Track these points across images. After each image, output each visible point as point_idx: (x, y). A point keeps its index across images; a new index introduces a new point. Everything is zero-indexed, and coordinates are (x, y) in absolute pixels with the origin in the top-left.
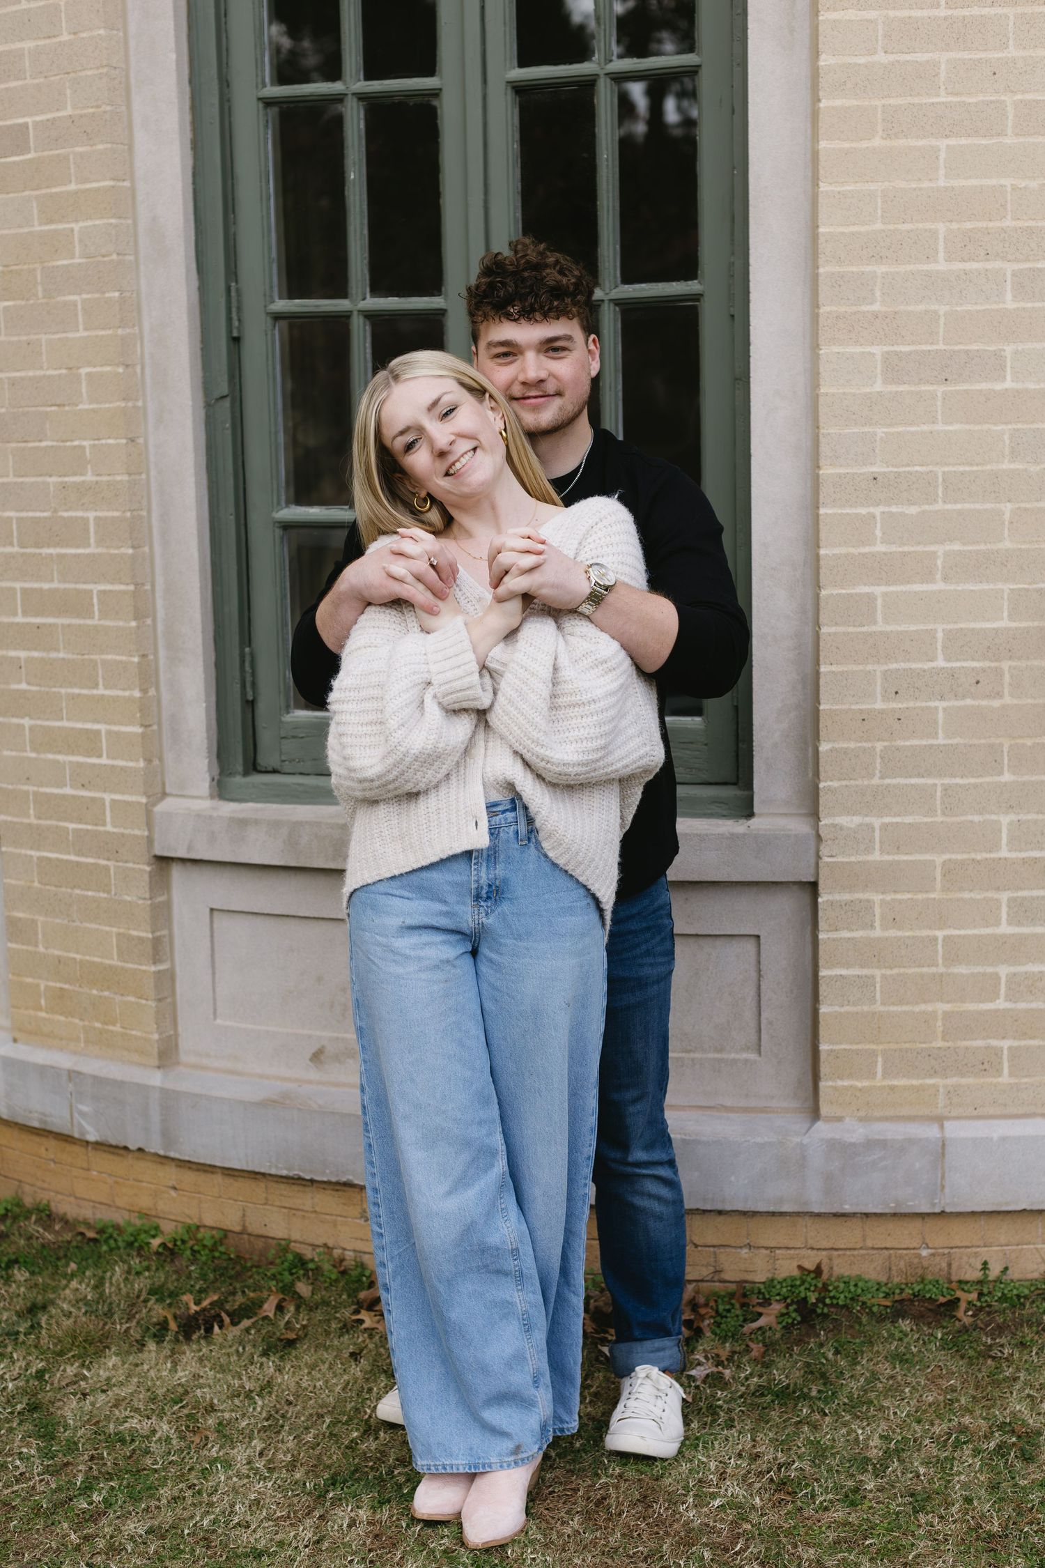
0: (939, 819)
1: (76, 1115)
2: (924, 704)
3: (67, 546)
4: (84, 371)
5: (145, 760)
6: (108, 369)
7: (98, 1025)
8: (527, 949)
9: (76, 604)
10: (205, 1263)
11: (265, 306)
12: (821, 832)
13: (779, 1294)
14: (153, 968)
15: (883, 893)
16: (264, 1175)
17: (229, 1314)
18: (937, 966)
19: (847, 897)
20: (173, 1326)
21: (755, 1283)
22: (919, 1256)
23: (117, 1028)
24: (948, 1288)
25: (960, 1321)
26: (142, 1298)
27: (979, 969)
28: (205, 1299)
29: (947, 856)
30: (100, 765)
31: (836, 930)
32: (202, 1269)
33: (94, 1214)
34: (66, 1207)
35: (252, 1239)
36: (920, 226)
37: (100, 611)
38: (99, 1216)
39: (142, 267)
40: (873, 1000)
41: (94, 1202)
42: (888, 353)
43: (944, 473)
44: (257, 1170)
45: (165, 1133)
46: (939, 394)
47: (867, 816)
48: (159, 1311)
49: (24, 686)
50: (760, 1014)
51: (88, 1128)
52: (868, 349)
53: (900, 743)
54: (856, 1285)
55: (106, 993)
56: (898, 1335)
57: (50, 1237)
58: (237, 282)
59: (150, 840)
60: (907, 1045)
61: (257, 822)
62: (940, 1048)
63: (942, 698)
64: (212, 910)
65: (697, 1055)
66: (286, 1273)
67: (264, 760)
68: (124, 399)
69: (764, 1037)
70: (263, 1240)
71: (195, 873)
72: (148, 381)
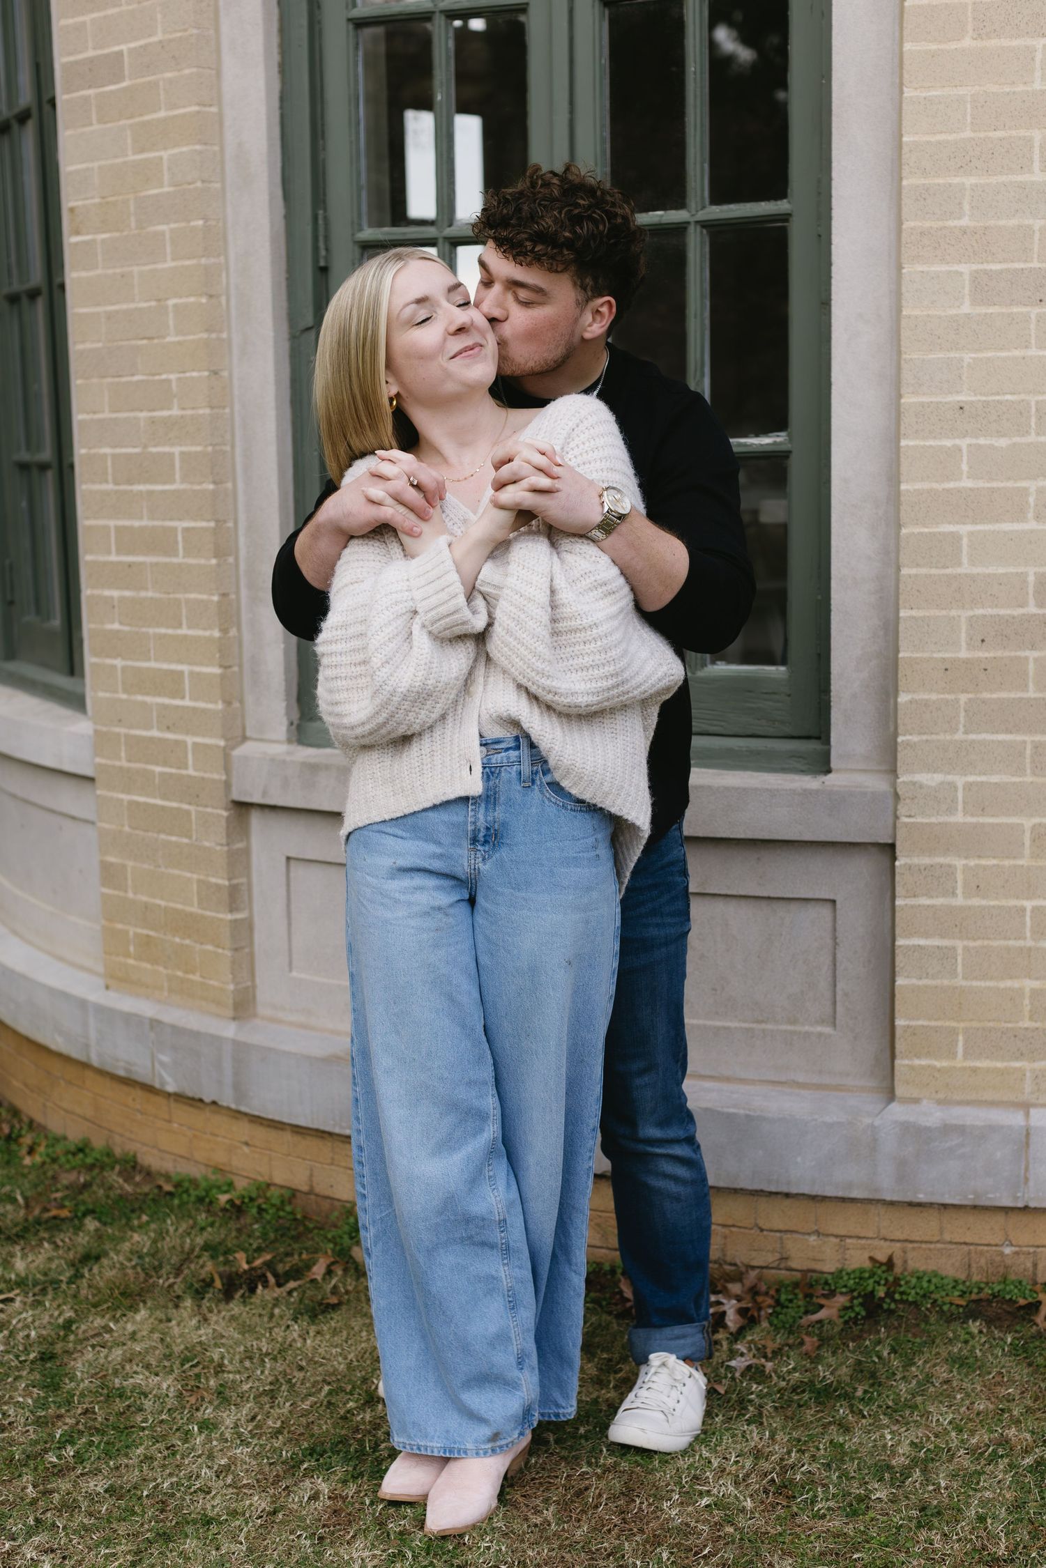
0: (1029, 779)
1: (157, 1066)
2: (1013, 654)
3: (155, 482)
4: (171, 302)
5: (224, 701)
6: (192, 299)
7: (179, 974)
8: (525, 900)
9: (160, 542)
10: (269, 1222)
11: (353, 235)
12: (898, 790)
13: (845, 1286)
14: (229, 917)
15: (966, 858)
16: (330, 1134)
17: (276, 1275)
18: (1025, 939)
19: (926, 861)
20: (218, 1284)
21: (823, 1273)
22: (1002, 1254)
23: (196, 977)
24: (1031, 1290)
25: (1037, 1325)
26: (196, 1253)
28: (259, 1258)
29: (1036, 820)
30: (183, 707)
31: (915, 896)
32: (264, 1228)
33: (175, 1167)
34: (150, 1159)
35: (319, 1200)
36: (1014, 133)
37: (184, 549)
38: (179, 1170)
39: (229, 195)
40: (954, 974)
41: (175, 1154)
42: (976, 271)
43: (1037, 402)
44: (322, 1128)
45: (237, 1087)
46: (1033, 317)
47: (949, 773)
48: (209, 1267)
49: (116, 626)
50: (835, 986)
51: (168, 1079)
52: (956, 267)
53: (986, 695)
54: (929, 1281)
55: (187, 942)
56: (963, 1337)
57: (128, 1188)
58: (325, 210)
59: (227, 785)
60: (991, 1024)
61: (327, 767)
62: (1027, 1029)
63: (1033, 648)
64: (288, 859)
65: (769, 1026)
66: (346, 1237)
68: (207, 330)
69: (839, 1009)
70: (328, 1201)
71: (272, 818)
72: (233, 312)
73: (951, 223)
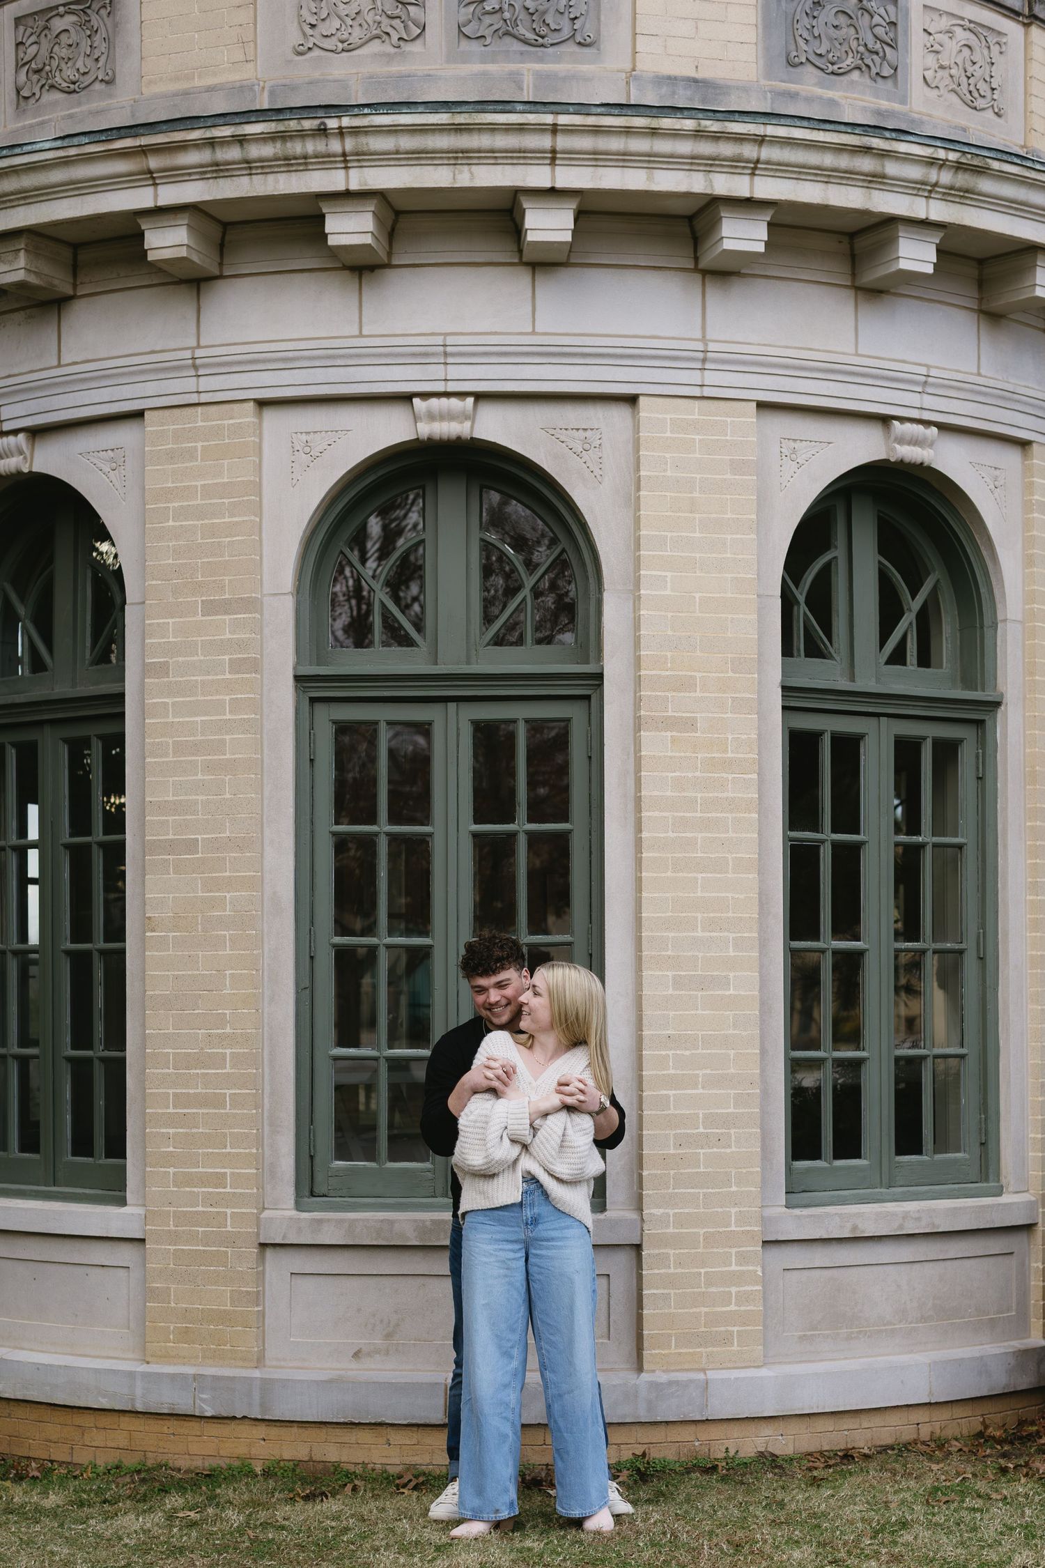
0: (702, 1210)
1: (198, 1401)
2: (694, 1151)
3: (210, 1068)
4: (229, 972)
5: (256, 1188)
6: (244, 972)
7: (212, 1347)
9: (213, 1101)
11: (328, 940)
12: (644, 1218)
13: (627, 1467)
14: (254, 1310)
15: (674, 1249)
16: (326, 1424)
17: (329, 1491)
18: (702, 1288)
19: (656, 1252)
20: (299, 1498)
22: (694, 1446)
23: (228, 1347)
24: (710, 1461)
25: (721, 1473)
27: (722, 1289)
29: (705, 1230)
30: (224, 1193)
31: (651, 1269)
33: (203, 1463)
35: (315, 1464)
36: (690, 915)
37: (231, 1105)
38: (208, 1463)
39: (265, 918)
40: (670, 1307)
41: (204, 1455)
42: (675, 975)
43: (702, 1035)
45: (263, 1405)
46: (699, 996)
47: (667, 1209)
49: (171, 1149)
50: (609, 1318)
51: (207, 1408)
52: (666, 973)
53: (682, 1171)
54: (664, 1462)
55: (220, 1327)
56: (693, 1479)
58: (314, 926)
59: (258, 1234)
60: (687, 1331)
62: (703, 1332)
63: (702, 1148)
64: (292, 1274)
66: (345, 1478)
67: (319, 1189)
68: (252, 988)
69: (612, 1329)
70: (322, 1463)
71: (282, 1253)
72: (266, 978)
73: (663, 953)
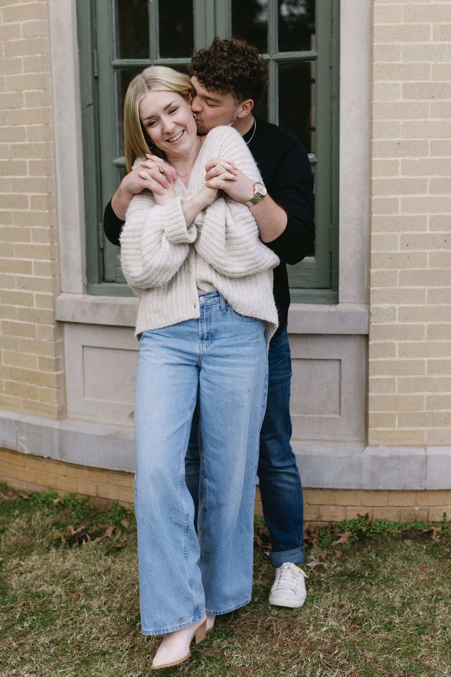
0: (427, 305)
1: (19, 442)
2: (420, 251)
3: (16, 175)
4: (24, 92)
5: (52, 275)
6: (35, 91)
7: (29, 400)
9: (20, 202)
10: (79, 511)
11: (110, 62)
12: (371, 311)
13: (348, 528)
14: (55, 373)
15: (400, 340)
16: (107, 470)
17: (90, 535)
18: (424, 374)
19: (382, 341)
20: (64, 540)
21: (336, 522)
22: (414, 510)
23: (38, 401)
24: (427, 525)
25: (434, 541)
26: (49, 527)
28: (79, 528)
29: (430, 323)
30: (31, 278)
31: (377, 357)
32: (77, 514)
33: (27, 487)
34: (15, 484)
35: (101, 500)
36: (422, 23)
37: (31, 205)
38: (29, 488)
39: (52, 43)
40: (394, 390)
41: (27, 482)
42: (405, 84)
43: (431, 142)
44: (104, 467)
45: (61, 450)
46: (430, 104)
47: (392, 303)
48: (57, 533)
50: (340, 397)
51: (25, 447)
52: (396, 82)
53: (409, 269)
54: (385, 524)
55: (33, 385)
56: (405, 547)
57: (6, 498)
58: (97, 50)
59: (54, 313)
60: (410, 412)
61: (104, 305)
62: (425, 413)
63: (429, 248)
64: (83, 346)
65: (311, 416)
66: (117, 516)
67: (108, 276)
68: (43, 105)
69: (342, 407)
70: (106, 500)
71: (75, 329)
72: (55, 97)
73: (394, 62)
